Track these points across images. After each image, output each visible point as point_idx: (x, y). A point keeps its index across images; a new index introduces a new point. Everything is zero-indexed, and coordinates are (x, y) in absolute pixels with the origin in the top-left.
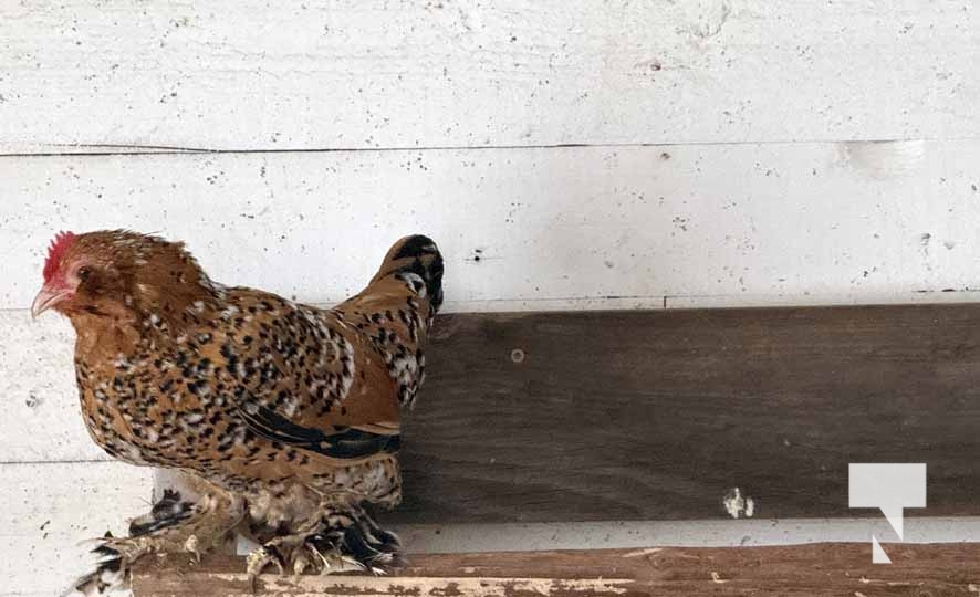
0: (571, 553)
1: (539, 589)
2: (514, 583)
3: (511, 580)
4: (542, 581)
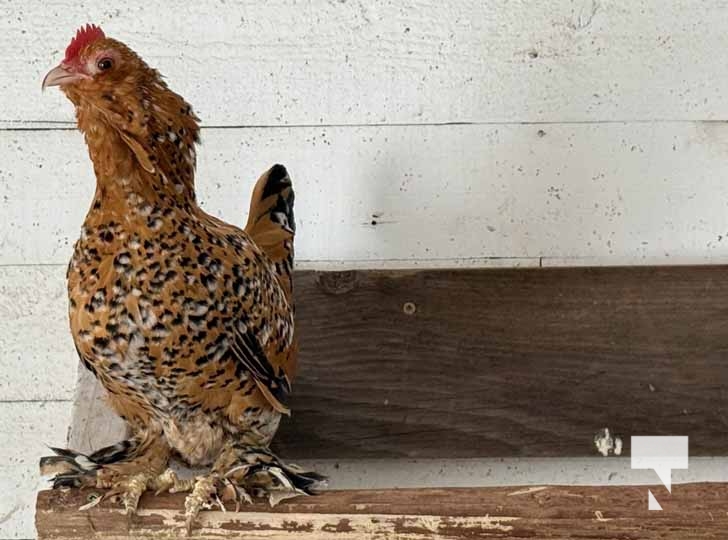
0: (458, 490)
1: (428, 525)
2: (404, 519)
3: (400, 517)
4: (431, 518)
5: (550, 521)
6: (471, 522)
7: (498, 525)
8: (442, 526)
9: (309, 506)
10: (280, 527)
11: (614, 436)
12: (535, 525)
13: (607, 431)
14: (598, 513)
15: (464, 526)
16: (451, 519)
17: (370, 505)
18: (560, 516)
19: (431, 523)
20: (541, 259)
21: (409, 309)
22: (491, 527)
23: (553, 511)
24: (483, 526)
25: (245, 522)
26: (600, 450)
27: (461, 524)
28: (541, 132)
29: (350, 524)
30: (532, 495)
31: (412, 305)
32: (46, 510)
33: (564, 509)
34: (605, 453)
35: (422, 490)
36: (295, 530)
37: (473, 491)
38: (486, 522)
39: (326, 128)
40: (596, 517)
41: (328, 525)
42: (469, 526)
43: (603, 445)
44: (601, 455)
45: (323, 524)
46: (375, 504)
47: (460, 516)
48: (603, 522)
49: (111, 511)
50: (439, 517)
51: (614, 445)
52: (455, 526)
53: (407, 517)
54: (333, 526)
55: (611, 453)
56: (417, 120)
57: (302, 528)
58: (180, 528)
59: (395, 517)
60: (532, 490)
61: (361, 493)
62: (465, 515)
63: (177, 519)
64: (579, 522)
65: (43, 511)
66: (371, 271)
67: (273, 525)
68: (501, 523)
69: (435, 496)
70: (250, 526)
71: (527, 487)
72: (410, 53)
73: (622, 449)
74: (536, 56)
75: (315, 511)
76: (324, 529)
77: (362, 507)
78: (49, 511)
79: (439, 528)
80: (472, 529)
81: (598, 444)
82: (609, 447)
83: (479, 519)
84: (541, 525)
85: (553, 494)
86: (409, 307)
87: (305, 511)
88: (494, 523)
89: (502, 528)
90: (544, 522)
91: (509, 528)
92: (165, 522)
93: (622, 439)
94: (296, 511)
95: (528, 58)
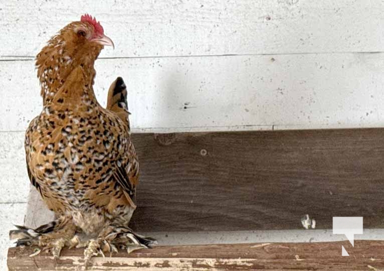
0: (225, 245)
1: (209, 263)
2: (197, 261)
3: (195, 259)
4: (211, 260)
5: (272, 261)
6: (231, 261)
7: (245, 263)
8: (217, 264)
9: (148, 254)
10: (133, 265)
11: (311, 218)
12: (264, 263)
13: (307, 216)
14: (297, 256)
15: (228, 264)
16: (221, 260)
17: (179, 253)
18: (277, 258)
19: (211, 263)
20: (273, 126)
21: (203, 153)
22: (242, 264)
23: (273, 255)
24: (238, 264)
25: (115, 262)
26: (305, 226)
27: (226, 263)
28: (273, 59)
29: (169, 263)
30: (263, 248)
31: (205, 150)
32: (13, 257)
33: (280, 254)
34: (307, 227)
35: (206, 245)
36: (141, 266)
37: (232, 245)
38: (239, 261)
39: (160, 58)
40: (295, 259)
41: (158, 264)
42: (230, 264)
43: (306, 223)
44: (304, 228)
45: (155, 263)
46: (182, 253)
47: (226, 258)
48: (300, 261)
49: (46, 257)
50: (214, 259)
51: (312, 224)
52: (223, 264)
53: (198, 259)
54: (160, 264)
55: (310, 228)
56: (208, 53)
57: (144, 265)
58: (81, 266)
59: (192, 259)
60: (263, 245)
61: (175, 247)
62: (228, 258)
63: (80, 261)
64: (287, 261)
65: (11, 258)
66: (183, 133)
67: (129, 264)
68: (247, 262)
69: (213, 248)
70: (117, 265)
71: (261, 243)
72: (204, 18)
73: (316, 226)
74: (269, 19)
75: (151, 257)
76: (156, 266)
77: (175, 254)
78: (14, 258)
79: (215, 265)
80: (232, 265)
81: (303, 223)
82: (309, 224)
83: (236, 260)
84: (268, 263)
85: (274, 247)
86: (204, 152)
87: (146, 257)
88: (243, 262)
89: (248, 264)
90: (269, 261)
91: (251, 265)
92: (74, 263)
93: (316, 220)
94: (141, 257)
95: (265, 20)
